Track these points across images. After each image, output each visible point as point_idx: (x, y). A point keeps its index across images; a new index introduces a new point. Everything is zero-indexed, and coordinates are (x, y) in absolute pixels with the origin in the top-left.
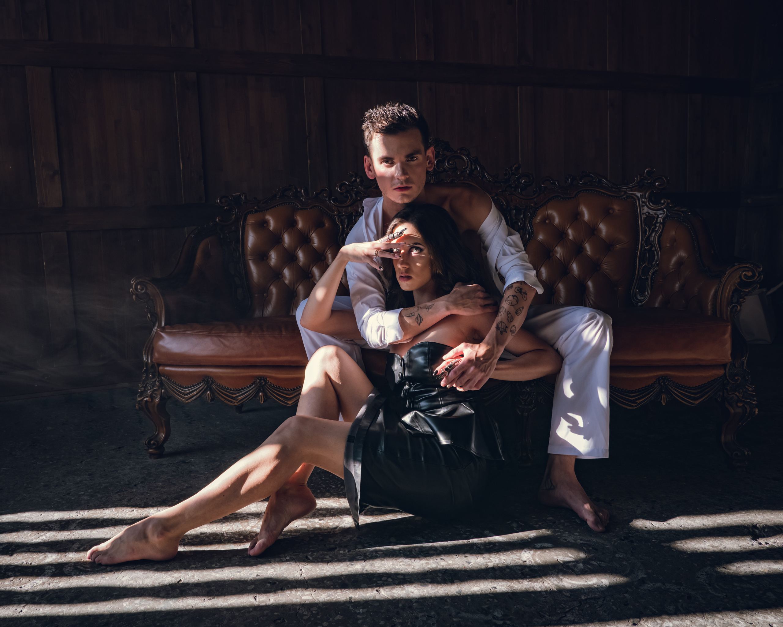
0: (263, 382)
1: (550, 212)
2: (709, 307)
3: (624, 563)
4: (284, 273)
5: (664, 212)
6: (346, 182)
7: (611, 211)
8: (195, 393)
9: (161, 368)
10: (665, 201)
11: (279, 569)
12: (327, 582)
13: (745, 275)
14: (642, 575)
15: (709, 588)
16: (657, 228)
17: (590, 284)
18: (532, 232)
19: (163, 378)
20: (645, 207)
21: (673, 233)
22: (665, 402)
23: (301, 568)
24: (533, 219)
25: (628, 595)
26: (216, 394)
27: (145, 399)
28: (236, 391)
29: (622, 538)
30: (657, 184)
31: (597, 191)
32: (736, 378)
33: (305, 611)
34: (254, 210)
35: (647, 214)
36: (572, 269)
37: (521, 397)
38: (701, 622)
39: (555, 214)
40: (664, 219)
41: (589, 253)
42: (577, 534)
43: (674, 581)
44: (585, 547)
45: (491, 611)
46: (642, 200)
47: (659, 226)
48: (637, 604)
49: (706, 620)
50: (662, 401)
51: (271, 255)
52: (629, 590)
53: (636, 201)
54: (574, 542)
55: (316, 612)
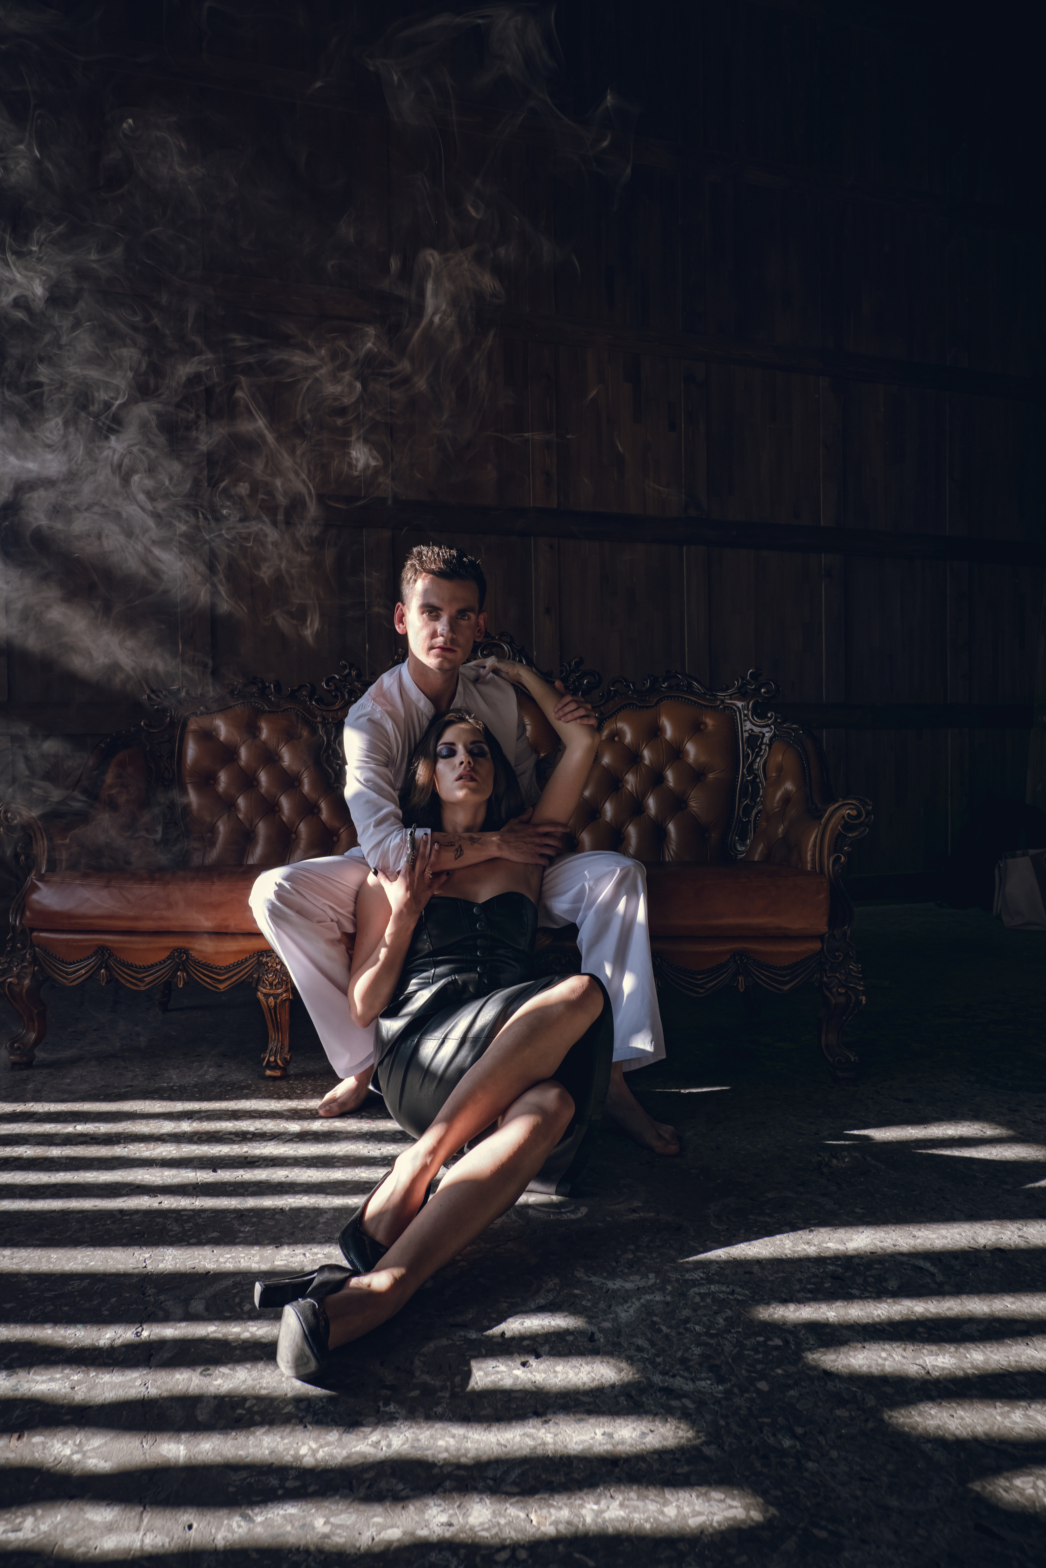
0: (184, 956)
1: (620, 725)
2: (809, 858)
4: (238, 804)
5: (771, 729)
6: (336, 676)
7: (702, 727)
8: (83, 971)
9: (35, 934)
10: (772, 715)
13: (849, 813)
16: (763, 751)
17: (671, 827)
19: (37, 949)
20: (748, 722)
21: (780, 758)
22: (744, 987)
26: (114, 973)
27: (9, 980)
28: (144, 969)
30: (763, 690)
31: (685, 698)
32: (837, 954)
34: (199, 712)
35: (750, 731)
36: (647, 807)
39: (627, 728)
40: (771, 739)
41: (672, 784)
46: (744, 712)
47: (766, 748)
50: (740, 986)
51: (220, 777)
53: (736, 714)
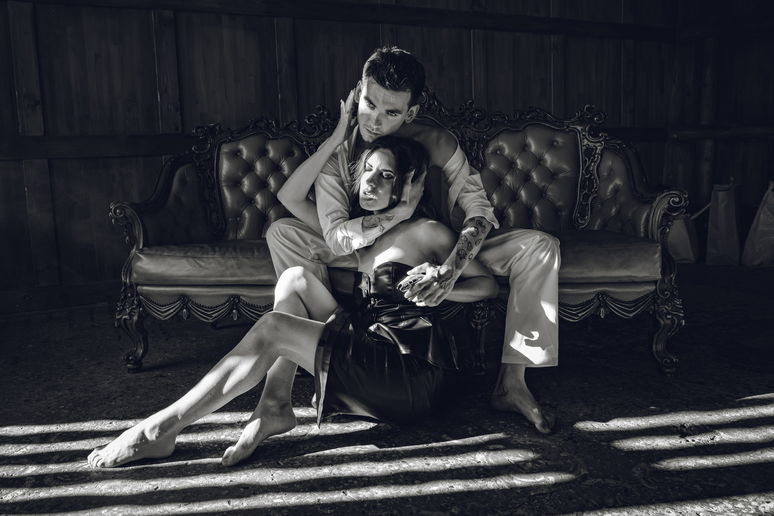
0: (236, 300)
1: (500, 143)
2: (642, 230)
3: (569, 461)
4: (256, 199)
5: (602, 144)
6: (314, 115)
7: (555, 144)
8: (172, 311)
9: (139, 288)
10: (602, 135)
11: (251, 475)
12: (297, 485)
13: (673, 200)
14: (584, 472)
15: (643, 482)
16: (596, 158)
17: (536, 209)
18: (485, 162)
19: (141, 297)
20: (585, 140)
21: (610, 163)
22: (604, 315)
23: (272, 473)
24: (485, 150)
25: (572, 490)
26: (192, 311)
27: (124, 317)
28: (211, 309)
29: (567, 439)
30: (596, 119)
31: (542, 125)
32: (666, 293)
33: (276, 513)
34: (228, 140)
35: (587, 146)
36: (520, 196)
37: (475, 312)
38: (637, 513)
39: (505, 146)
40: (602, 151)
41: (536, 181)
42: (526, 436)
43: (612, 477)
44: (533, 447)
45: (449, 508)
46: (582, 133)
47: (598, 157)
48: (580, 498)
49: (641, 511)
50: (601, 315)
51: (244, 182)
52: (573, 485)
53: (577, 135)
54: (524, 443)
55: (287, 514)
